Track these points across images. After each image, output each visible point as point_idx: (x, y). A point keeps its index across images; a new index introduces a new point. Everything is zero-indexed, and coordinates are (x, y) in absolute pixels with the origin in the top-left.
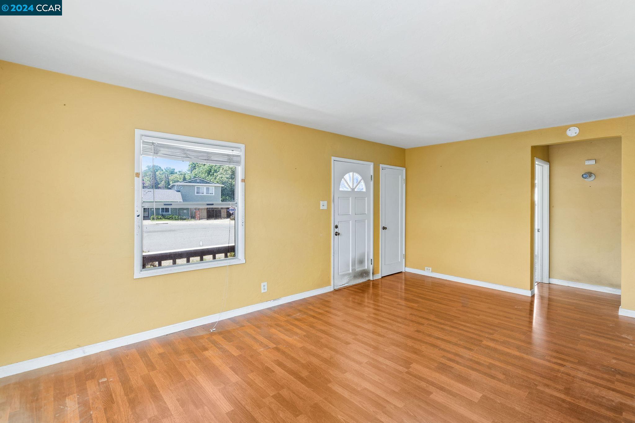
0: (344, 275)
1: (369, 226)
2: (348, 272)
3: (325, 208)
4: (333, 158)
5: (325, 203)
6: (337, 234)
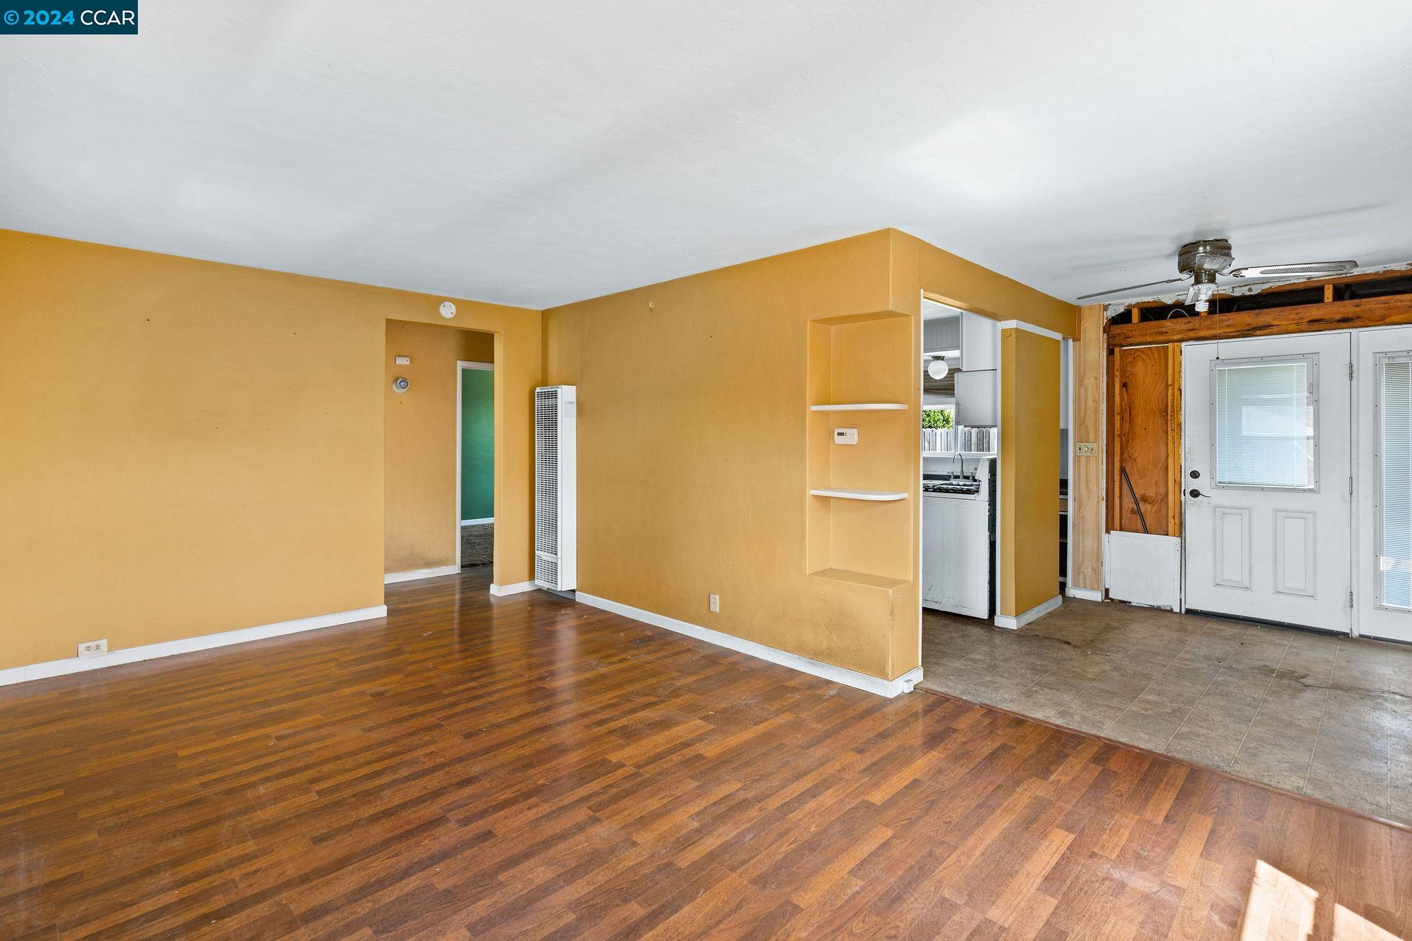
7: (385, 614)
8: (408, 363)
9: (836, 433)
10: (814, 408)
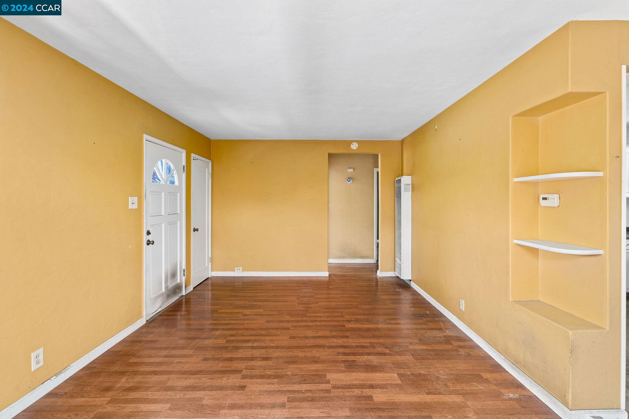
0: (156, 298)
1: (181, 229)
2: (160, 292)
3: (135, 206)
4: (145, 137)
5: (135, 199)
6: (149, 243)
7: (328, 276)
8: (353, 171)
9: (541, 199)
10: (516, 180)
